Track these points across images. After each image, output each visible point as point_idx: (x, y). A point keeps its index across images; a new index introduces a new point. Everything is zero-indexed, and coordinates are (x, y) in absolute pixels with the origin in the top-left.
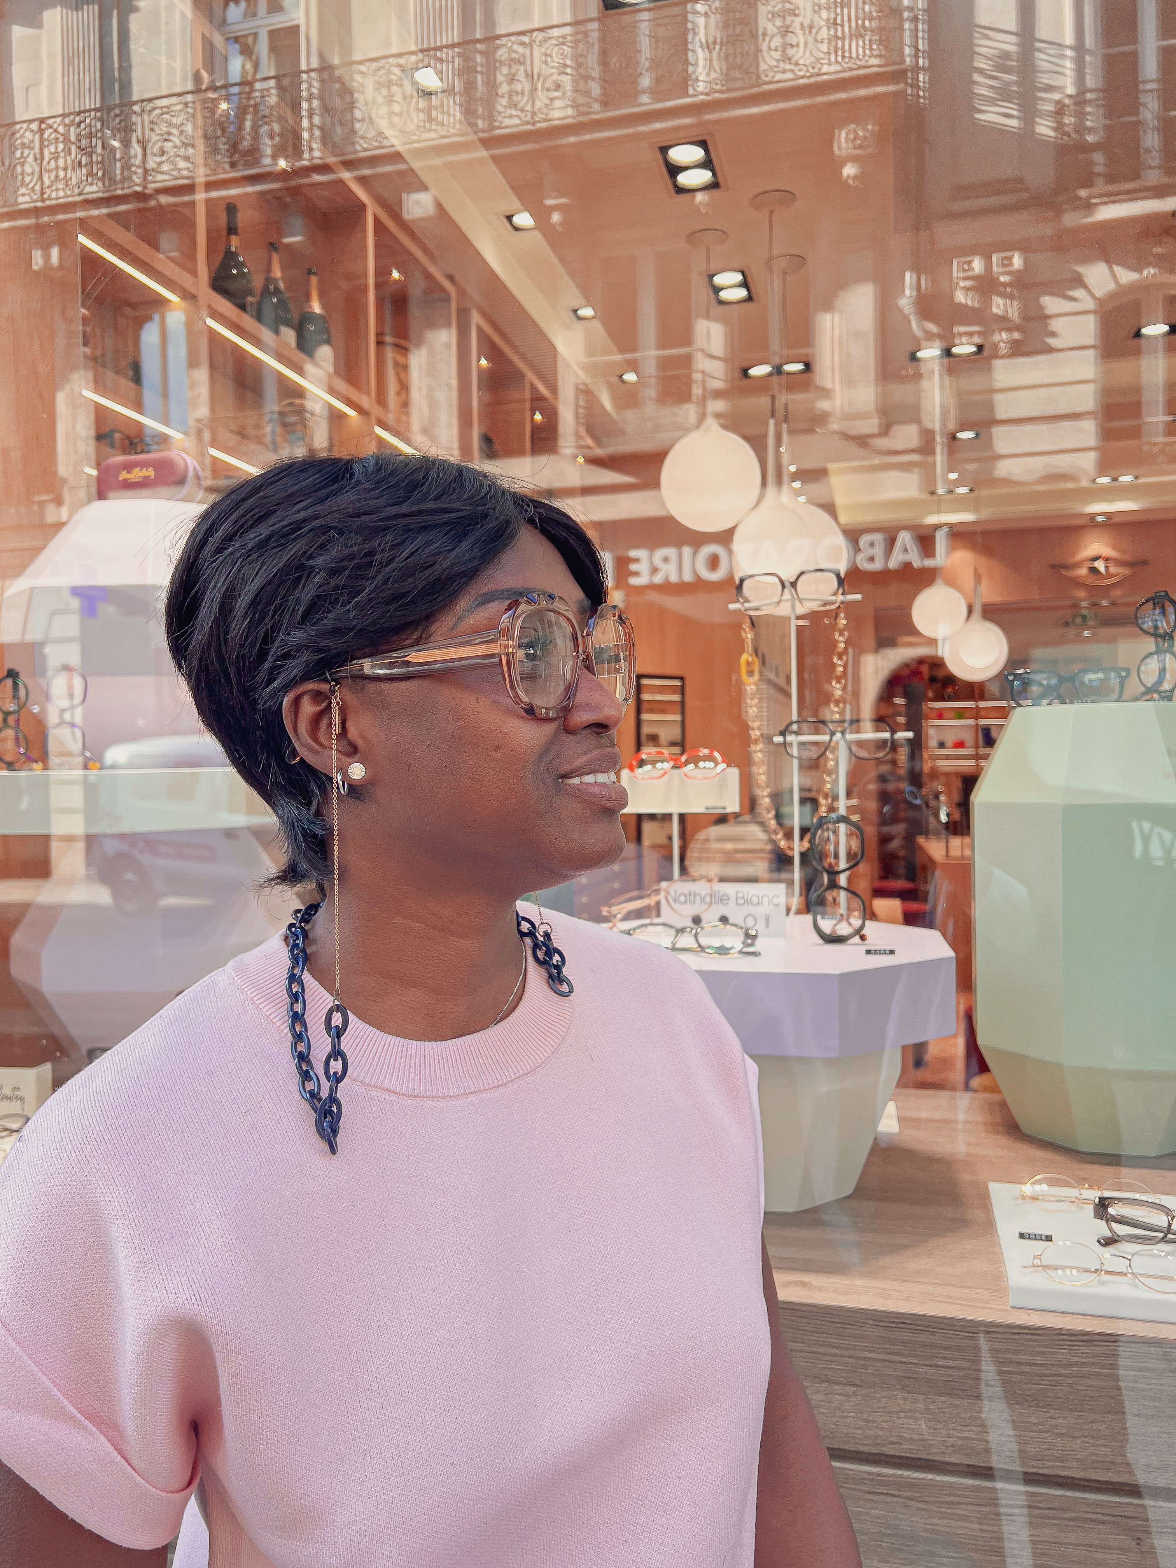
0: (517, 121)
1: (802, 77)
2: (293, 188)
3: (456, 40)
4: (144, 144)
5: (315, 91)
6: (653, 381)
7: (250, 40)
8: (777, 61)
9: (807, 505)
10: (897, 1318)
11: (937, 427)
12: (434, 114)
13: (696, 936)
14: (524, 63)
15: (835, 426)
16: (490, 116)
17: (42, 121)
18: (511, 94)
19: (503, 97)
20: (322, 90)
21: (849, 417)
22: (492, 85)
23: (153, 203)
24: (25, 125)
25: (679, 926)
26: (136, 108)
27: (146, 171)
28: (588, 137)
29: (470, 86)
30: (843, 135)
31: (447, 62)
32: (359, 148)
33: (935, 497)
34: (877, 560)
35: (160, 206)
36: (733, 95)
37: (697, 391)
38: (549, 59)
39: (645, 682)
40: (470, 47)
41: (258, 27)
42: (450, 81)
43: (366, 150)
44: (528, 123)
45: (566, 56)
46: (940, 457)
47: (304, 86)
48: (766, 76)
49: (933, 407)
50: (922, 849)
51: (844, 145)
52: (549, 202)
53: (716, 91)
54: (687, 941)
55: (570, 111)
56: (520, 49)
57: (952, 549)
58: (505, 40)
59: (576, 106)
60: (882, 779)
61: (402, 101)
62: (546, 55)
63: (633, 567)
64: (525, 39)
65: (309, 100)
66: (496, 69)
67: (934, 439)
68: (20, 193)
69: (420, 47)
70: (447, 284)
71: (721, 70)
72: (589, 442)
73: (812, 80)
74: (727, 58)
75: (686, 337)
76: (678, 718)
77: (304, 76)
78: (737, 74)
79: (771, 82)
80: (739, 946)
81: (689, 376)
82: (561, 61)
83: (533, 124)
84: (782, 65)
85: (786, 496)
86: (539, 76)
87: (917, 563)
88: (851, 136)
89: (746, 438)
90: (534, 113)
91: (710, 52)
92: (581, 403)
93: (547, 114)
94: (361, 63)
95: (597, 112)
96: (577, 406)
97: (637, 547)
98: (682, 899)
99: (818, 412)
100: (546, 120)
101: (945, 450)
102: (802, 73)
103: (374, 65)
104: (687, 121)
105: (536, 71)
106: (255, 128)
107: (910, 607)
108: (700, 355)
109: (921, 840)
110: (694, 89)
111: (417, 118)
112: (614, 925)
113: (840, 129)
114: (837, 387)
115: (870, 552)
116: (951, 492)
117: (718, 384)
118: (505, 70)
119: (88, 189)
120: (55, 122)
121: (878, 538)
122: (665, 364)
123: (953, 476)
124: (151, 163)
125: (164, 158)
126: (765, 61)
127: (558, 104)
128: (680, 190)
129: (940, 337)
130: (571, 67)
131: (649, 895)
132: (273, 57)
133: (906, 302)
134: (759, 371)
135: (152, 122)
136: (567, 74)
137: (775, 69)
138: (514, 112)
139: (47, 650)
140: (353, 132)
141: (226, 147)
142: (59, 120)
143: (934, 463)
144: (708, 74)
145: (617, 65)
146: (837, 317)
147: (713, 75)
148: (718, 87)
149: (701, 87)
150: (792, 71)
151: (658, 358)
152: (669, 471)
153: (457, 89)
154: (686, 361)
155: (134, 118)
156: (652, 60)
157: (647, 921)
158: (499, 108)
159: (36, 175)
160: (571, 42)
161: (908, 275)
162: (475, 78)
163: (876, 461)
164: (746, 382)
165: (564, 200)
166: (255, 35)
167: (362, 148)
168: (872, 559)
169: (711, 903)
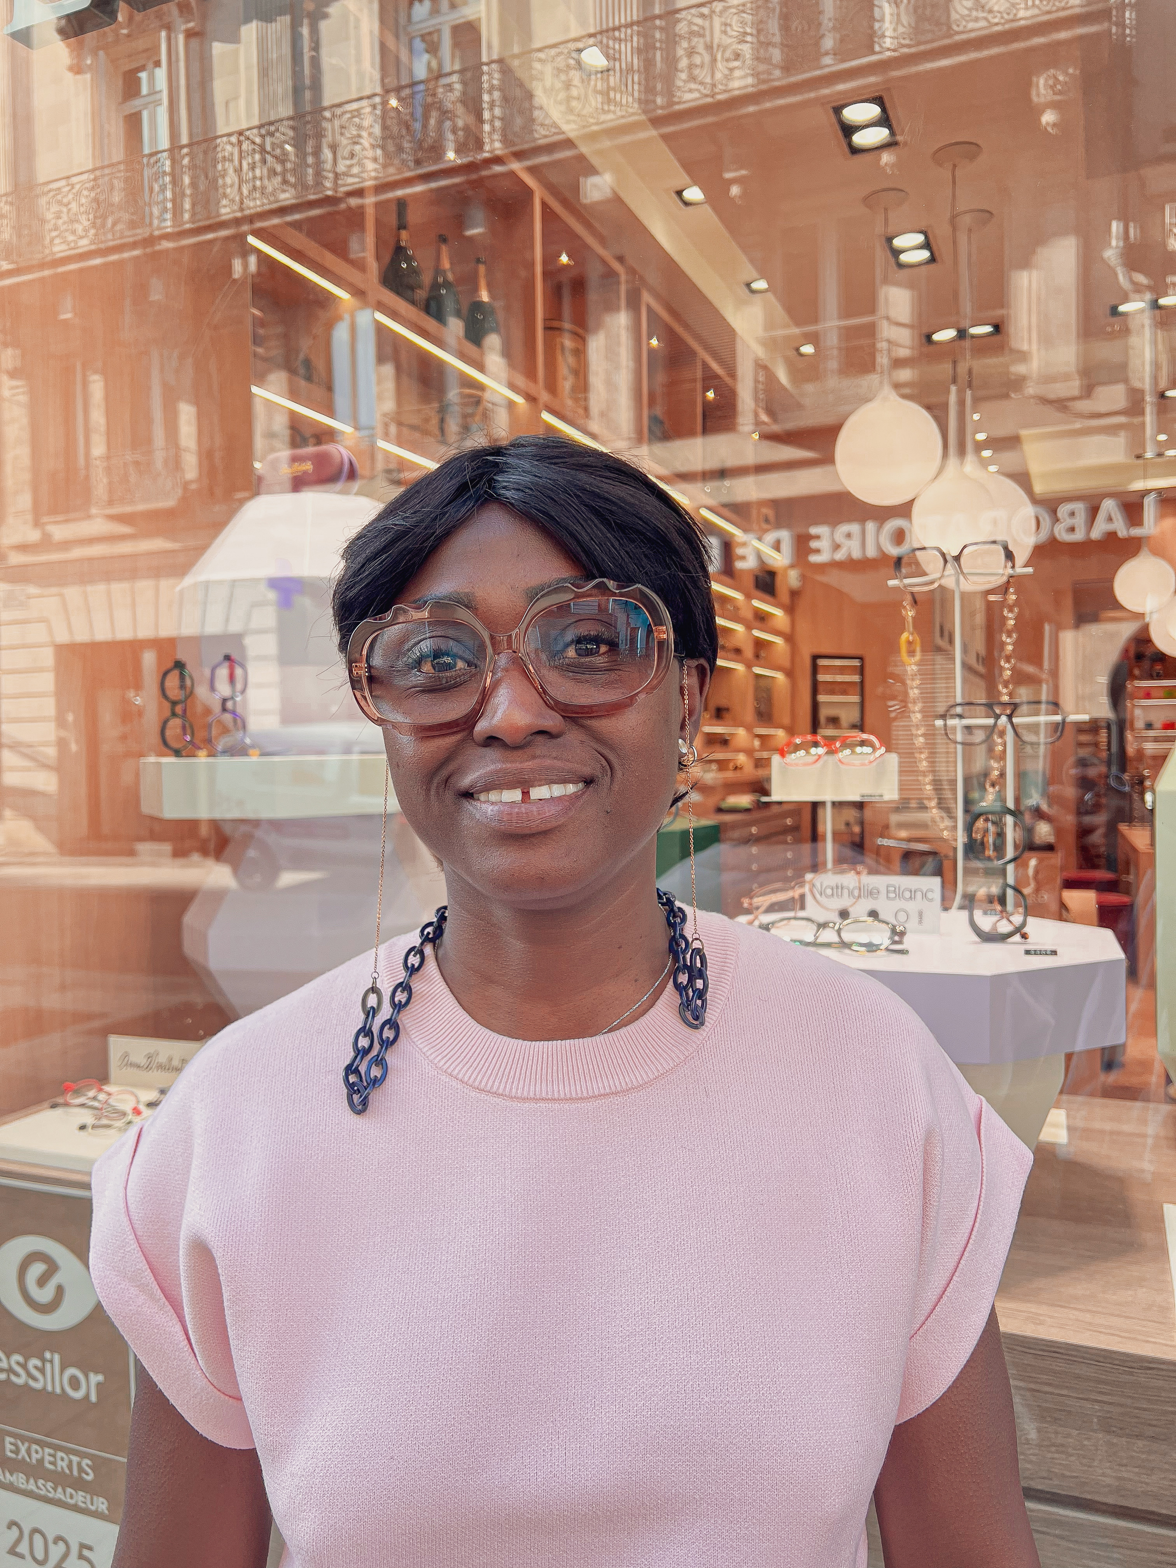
0: (696, 95)
1: (997, 24)
2: (475, 181)
3: (635, 18)
4: (334, 148)
5: (495, 82)
6: (835, 352)
7: (435, 37)
8: (970, 10)
9: (996, 475)
10: (1047, 1346)
11: (1147, 385)
12: (612, 94)
13: (839, 932)
14: (703, 36)
15: (1031, 390)
16: (669, 92)
17: (240, 133)
18: (691, 66)
19: (682, 71)
20: (502, 80)
21: (1048, 379)
22: (671, 62)
23: (343, 206)
24: (225, 139)
25: (821, 920)
26: (327, 114)
27: (337, 176)
28: (768, 105)
29: (648, 64)
30: (1042, 81)
31: (626, 40)
32: (537, 136)
33: (1140, 461)
34: (1077, 530)
35: (350, 208)
36: (922, 48)
37: (883, 360)
38: (728, 29)
39: (822, 662)
40: (649, 24)
41: (440, 24)
42: (629, 59)
43: (546, 137)
44: (707, 96)
45: (746, 24)
46: (1149, 418)
47: (485, 78)
48: (958, 26)
49: (1143, 365)
50: (1123, 837)
51: (1042, 91)
52: (728, 175)
53: (903, 46)
54: (828, 936)
55: (750, 80)
56: (699, 21)
57: (1161, 516)
58: (684, 13)
59: (756, 75)
60: (1082, 763)
61: (579, 85)
62: (726, 25)
63: (814, 544)
64: (705, 10)
65: (490, 92)
66: (676, 43)
67: (1143, 400)
68: (221, 205)
69: (598, 29)
70: (616, 266)
71: (910, 25)
72: (764, 418)
73: (1007, 26)
74: (915, 11)
75: (870, 305)
76: (856, 699)
77: (485, 68)
78: (927, 26)
79: (963, 32)
80: (886, 942)
81: (874, 345)
82: (741, 30)
83: (713, 96)
84: (974, 13)
85: (970, 466)
86: (719, 46)
87: (1122, 532)
88: (1051, 82)
89: (929, 408)
90: (714, 85)
91: (897, 6)
92: (761, 379)
93: (726, 85)
94: (540, 50)
95: (778, 78)
96: (756, 381)
97: (816, 523)
98: (829, 892)
99: (1013, 377)
100: (725, 91)
101: (1155, 412)
102: (996, 20)
103: (553, 52)
104: (872, 79)
105: (716, 41)
106: (440, 123)
107: (1111, 580)
108: (885, 324)
109: (1123, 828)
110: (881, 46)
111: (596, 101)
112: (756, 918)
113: (1038, 77)
114: (1034, 347)
115: (1069, 522)
116: (1160, 455)
117: (903, 353)
118: (685, 44)
119: (283, 196)
120: (253, 134)
121: (1080, 507)
122: (848, 333)
123: (1162, 437)
124: (341, 167)
125: (354, 161)
126: (957, 12)
127: (737, 73)
128: (855, 150)
129: (1149, 288)
130: (751, 35)
131: (793, 888)
132: (458, 53)
133: (1112, 254)
134: (945, 335)
135: (342, 127)
136: (747, 42)
137: (968, 18)
138: (693, 86)
139: (248, 641)
140: (533, 120)
141: (412, 145)
142: (255, 131)
143: (1143, 424)
144: (895, 30)
145: (800, 28)
146: (1035, 274)
147: (901, 29)
148: (907, 42)
149: (888, 43)
150: (986, 19)
151: (840, 328)
152: (843, 445)
153: (636, 67)
154: (870, 330)
155: (325, 124)
156: (836, 20)
157: (791, 914)
158: (679, 83)
159: (236, 186)
160: (752, 9)
161: (1114, 225)
162: (654, 54)
163: (1078, 426)
164: (932, 348)
165: (744, 172)
166: (439, 31)
167: (542, 135)
168: (1072, 529)
169: (859, 896)
